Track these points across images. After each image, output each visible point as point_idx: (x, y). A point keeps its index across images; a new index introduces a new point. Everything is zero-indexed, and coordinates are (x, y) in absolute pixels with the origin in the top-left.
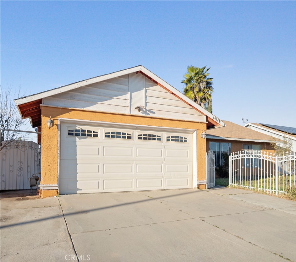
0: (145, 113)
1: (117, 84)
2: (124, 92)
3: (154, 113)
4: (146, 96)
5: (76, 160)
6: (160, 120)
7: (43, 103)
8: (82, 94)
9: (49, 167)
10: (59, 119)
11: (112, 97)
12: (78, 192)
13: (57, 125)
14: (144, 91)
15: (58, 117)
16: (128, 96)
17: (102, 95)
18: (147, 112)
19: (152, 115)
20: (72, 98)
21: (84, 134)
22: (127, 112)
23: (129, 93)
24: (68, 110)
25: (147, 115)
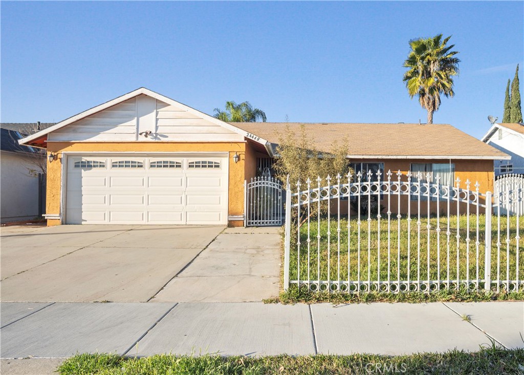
0: (156, 138)
1: (123, 110)
2: (130, 118)
3: (167, 137)
4: (157, 120)
5: (81, 191)
6: (175, 144)
7: (48, 139)
8: (85, 126)
9: (53, 198)
10: (62, 152)
11: (115, 125)
12: (83, 223)
13: (61, 159)
14: (154, 113)
15: (62, 150)
16: (134, 122)
17: (105, 125)
18: (158, 136)
19: (163, 139)
20: (75, 131)
21: (87, 166)
22: (134, 139)
23: (136, 118)
24: (68, 144)
25: (157, 141)
